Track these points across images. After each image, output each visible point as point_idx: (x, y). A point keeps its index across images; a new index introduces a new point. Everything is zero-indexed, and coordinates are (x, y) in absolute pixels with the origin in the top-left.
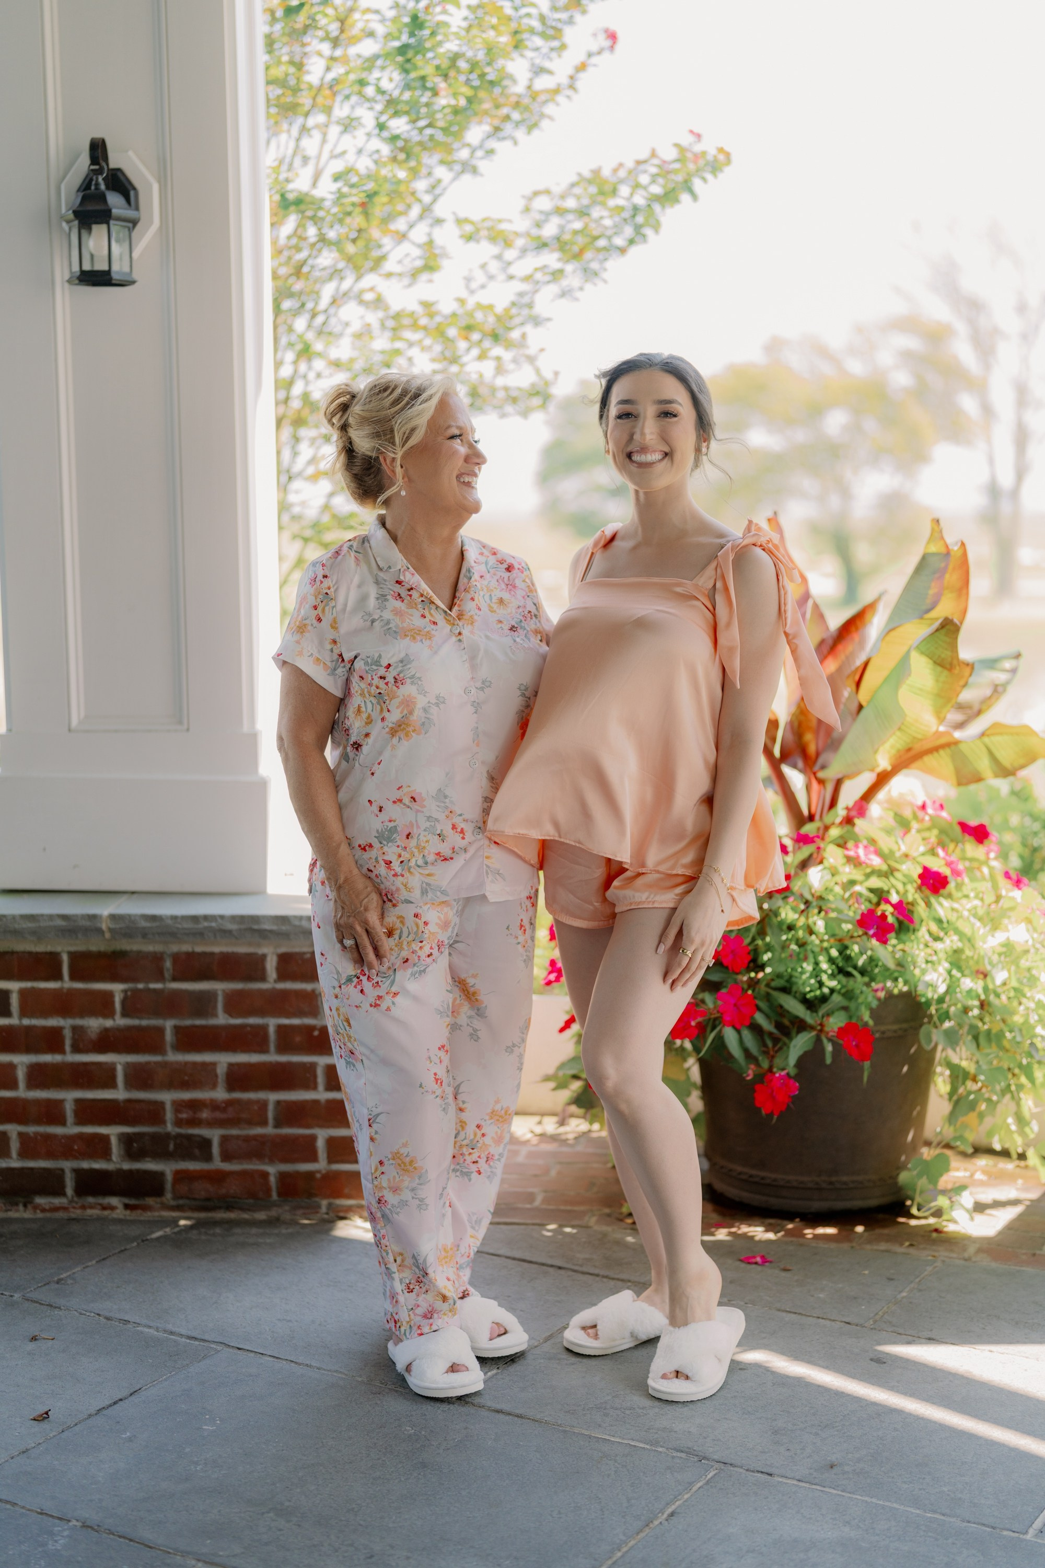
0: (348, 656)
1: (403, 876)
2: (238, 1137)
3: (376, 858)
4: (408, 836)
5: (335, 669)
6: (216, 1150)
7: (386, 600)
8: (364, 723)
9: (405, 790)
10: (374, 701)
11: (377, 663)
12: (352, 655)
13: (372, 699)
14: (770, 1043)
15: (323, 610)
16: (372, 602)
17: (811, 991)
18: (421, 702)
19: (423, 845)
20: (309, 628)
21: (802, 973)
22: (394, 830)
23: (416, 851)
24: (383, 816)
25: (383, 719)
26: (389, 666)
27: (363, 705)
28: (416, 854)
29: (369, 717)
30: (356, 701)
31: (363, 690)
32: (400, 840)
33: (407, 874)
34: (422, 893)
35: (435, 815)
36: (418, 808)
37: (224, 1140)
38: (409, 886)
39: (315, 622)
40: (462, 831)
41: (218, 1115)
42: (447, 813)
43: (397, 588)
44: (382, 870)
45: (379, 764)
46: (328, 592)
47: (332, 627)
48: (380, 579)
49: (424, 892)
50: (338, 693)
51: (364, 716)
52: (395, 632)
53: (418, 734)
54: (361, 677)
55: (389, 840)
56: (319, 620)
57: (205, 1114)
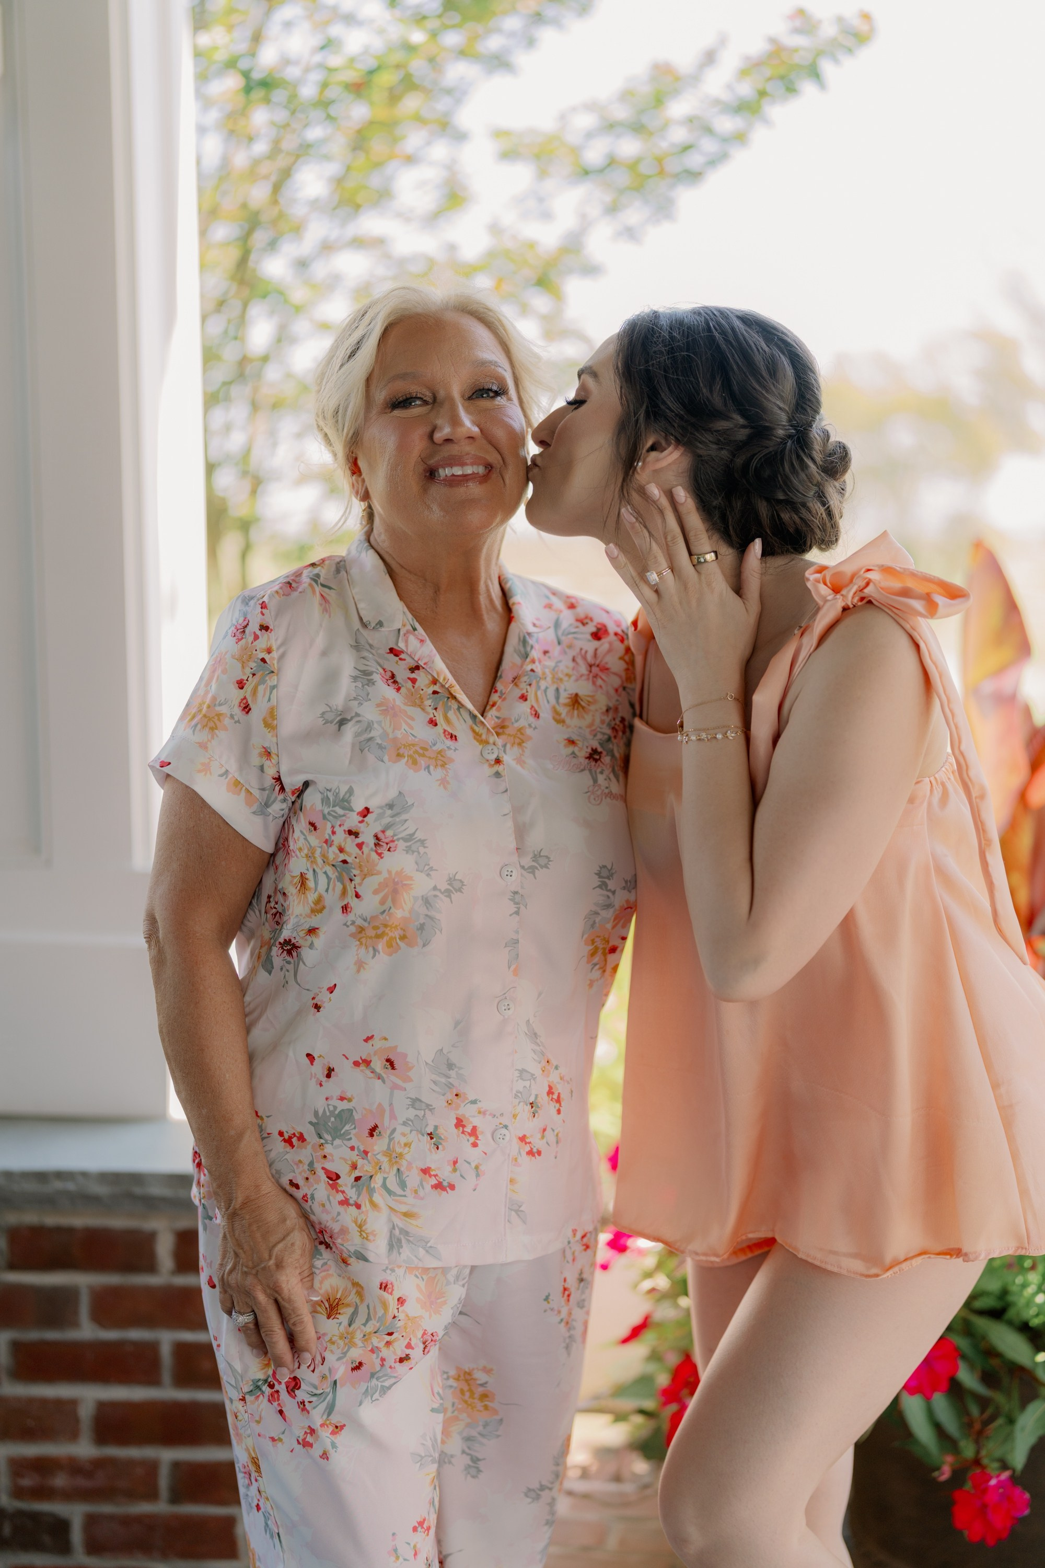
0: (292, 781)
1: (358, 1206)
2: (112, 1518)
3: (311, 1164)
4: (372, 1131)
5: (267, 805)
6: (77, 1536)
7: (371, 683)
8: (307, 910)
9: (377, 1043)
10: (332, 874)
11: (345, 803)
12: (298, 781)
13: (329, 869)
14: (975, 1410)
15: (255, 692)
16: (345, 686)
17: (1037, 1315)
18: (421, 885)
19: (398, 1150)
20: (227, 721)
21: (1024, 1286)
22: (346, 1117)
23: (384, 1160)
24: (332, 1087)
25: (345, 909)
26: (366, 812)
27: (310, 875)
28: (385, 1166)
29: (319, 900)
30: (297, 865)
31: (312, 850)
32: (358, 1137)
33: (366, 1206)
34: (391, 1247)
35: (426, 1098)
36: (399, 1082)
37: (91, 1521)
38: (368, 1227)
39: (237, 711)
40: (474, 1132)
41: (81, 1482)
42: (450, 1096)
43: (391, 663)
44: (320, 1190)
45: (331, 990)
46: (267, 657)
47: (267, 725)
48: (362, 641)
49: (394, 1244)
50: (268, 847)
51: (311, 897)
52: (380, 747)
53: (410, 945)
54: (312, 824)
55: (337, 1133)
56: (247, 709)
57: (60, 1481)
